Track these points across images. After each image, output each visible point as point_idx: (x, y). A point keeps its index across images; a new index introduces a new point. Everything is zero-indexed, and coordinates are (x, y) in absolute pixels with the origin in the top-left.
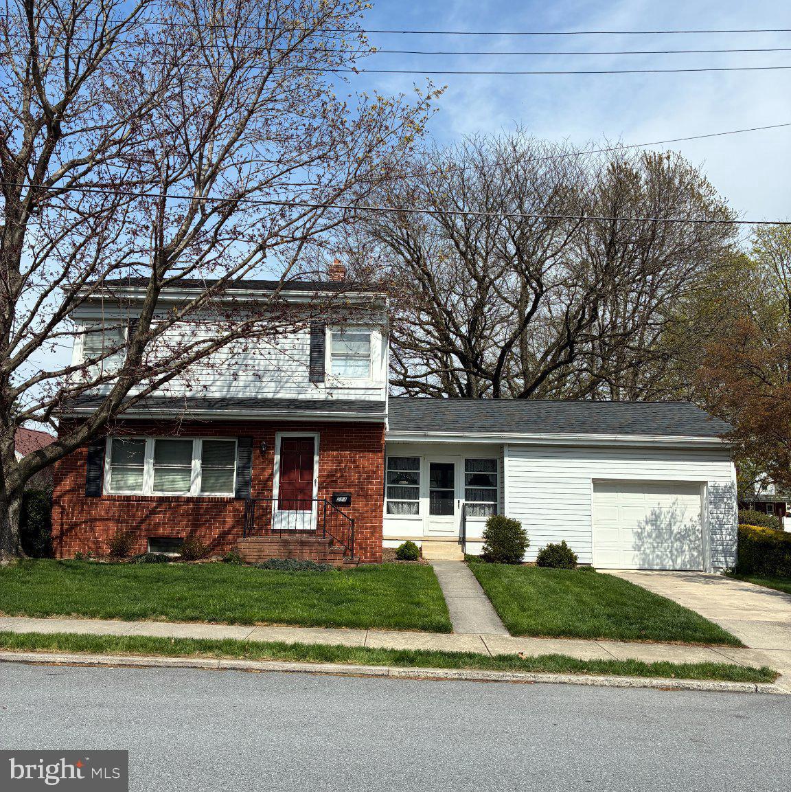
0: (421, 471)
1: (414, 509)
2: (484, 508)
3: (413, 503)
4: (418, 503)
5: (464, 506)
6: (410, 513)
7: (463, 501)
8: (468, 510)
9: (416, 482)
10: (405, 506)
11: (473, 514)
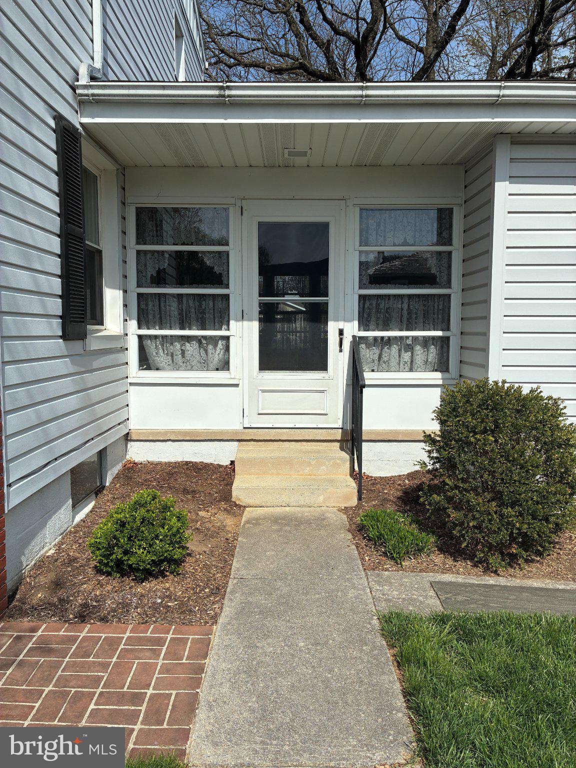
0: (233, 249)
1: (216, 354)
2: (410, 348)
3: (214, 340)
4: (227, 338)
5: (357, 342)
6: (205, 366)
7: (352, 329)
8: (367, 354)
9: (220, 280)
10: (191, 348)
11: (381, 364)
